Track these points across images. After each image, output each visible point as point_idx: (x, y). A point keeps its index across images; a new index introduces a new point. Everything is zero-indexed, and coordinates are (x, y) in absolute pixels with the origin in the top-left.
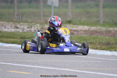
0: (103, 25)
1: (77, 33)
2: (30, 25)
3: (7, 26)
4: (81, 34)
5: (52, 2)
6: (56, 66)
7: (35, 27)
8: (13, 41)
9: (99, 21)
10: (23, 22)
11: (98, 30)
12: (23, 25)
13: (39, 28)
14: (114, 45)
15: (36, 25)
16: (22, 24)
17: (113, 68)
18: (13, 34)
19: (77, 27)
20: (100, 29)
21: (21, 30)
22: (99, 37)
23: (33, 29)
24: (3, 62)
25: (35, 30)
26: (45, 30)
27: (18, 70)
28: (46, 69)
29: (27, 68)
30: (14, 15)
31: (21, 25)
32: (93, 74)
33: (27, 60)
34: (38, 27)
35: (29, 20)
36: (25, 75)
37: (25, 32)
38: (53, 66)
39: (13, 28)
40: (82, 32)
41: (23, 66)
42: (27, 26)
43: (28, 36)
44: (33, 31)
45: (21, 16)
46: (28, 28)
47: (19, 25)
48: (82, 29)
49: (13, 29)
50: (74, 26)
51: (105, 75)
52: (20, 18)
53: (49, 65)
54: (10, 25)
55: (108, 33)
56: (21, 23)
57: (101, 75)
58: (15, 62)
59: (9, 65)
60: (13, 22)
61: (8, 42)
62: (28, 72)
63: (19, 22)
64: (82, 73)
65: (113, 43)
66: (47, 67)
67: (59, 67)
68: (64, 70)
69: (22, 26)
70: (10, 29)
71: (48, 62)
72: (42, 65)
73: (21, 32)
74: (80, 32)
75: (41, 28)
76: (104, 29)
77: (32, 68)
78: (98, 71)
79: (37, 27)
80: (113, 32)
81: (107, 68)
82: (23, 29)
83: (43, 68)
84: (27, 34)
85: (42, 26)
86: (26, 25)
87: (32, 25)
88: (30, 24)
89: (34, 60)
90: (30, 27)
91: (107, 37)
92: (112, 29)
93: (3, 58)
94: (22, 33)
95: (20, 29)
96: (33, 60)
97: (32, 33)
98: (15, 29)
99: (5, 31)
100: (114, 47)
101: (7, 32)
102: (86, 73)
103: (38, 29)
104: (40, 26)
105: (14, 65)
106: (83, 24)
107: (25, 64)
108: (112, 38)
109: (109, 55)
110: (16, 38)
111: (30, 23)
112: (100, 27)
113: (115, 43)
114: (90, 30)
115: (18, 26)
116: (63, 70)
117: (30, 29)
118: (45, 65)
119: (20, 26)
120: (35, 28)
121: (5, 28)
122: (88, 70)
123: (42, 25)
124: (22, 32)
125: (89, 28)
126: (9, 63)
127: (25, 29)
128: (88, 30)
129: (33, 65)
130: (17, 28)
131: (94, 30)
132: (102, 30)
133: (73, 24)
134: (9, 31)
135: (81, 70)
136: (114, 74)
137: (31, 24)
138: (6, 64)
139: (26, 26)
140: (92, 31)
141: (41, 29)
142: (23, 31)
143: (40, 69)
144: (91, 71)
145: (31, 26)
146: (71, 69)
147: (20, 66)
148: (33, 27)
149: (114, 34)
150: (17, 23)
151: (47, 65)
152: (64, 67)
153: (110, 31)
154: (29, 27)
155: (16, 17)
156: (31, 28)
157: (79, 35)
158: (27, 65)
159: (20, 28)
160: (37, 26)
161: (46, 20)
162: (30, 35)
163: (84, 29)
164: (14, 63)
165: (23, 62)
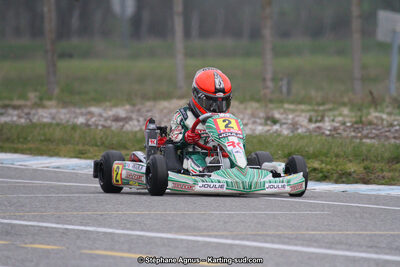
2: (316, 111)
5: (394, 32)
7: (335, 116)
10: (292, 103)
12: (293, 111)
13: (347, 119)
15: (336, 113)
16: (292, 107)
18: (260, 141)
21: (288, 128)
23: (327, 125)
24: (227, 238)
25: (335, 129)
26: (369, 127)
28: (375, 260)
30: (264, 80)
31: (286, 112)
33: (307, 230)
34: (344, 116)
35: (313, 93)
37: (299, 134)
39: (258, 121)
41: (296, 251)
42: (308, 115)
43: (311, 150)
44: (328, 133)
45: (285, 82)
46: (310, 120)
47: (282, 111)
49: (261, 124)
52: (284, 89)
53: (384, 245)
54: (249, 111)
56: (286, 106)
58: (269, 239)
59: (248, 247)
60: (258, 101)
63: (282, 102)
66: (376, 253)
69: (290, 116)
70: (250, 126)
71: (381, 235)
72: (361, 246)
73: (287, 137)
75: (354, 120)
79: (340, 119)
82: (294, 126)
83: (362, 258)
84: (306, 141)
85: (359, 114)
86: (303, 111)
87: (324, 111)
88: (316, 108)
89: (334, 231)
90: (319, 118)
93: (225, 223)
94: (291, 139)
95: (285, 124)
96: (330, 230)
97: (324, 138)
98: (266, 124)
103: (344, 124)
104: (353, 114)
105: (267, 248)
107: (302, 245)
111: (319, 104)
115: (277, 116)
117: (318, 124)
118: (371, 247)
119: (284, 116)
120: (333, 121)
123: (359, 110)
124: (291, 135)
126: (248, 240)
127: (302, 126)
129: (330, 248)
130: (275, 122)
137: (321, 108)
138: (237, 245)
139: (303, 114)
141: (356, 126)
142: (292, 132)
145: (320, 114)
147: (285, 251)
148: (326, 119)
150: (271, 106)
154: (314, 119)
155: (270, 84)
156: (320, 121)
158: (309, 246)
159: (284, 121)
160: (341, 115)
161: (371, 93)
162: (318, 146)
164: (266, 242)
165: (296, 238)
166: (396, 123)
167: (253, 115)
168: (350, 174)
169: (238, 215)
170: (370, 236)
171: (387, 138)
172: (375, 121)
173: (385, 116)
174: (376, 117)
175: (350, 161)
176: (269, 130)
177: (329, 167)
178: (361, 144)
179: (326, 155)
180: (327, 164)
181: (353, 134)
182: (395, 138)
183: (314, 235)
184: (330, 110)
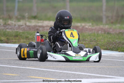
1: (43, 29)
6: (20, 64)
13: (2, 23)
17: (80, 66)
19: (43, 22)
28: (9, 67)
32: (59, 72)
38: (17, 64)
51: (72, 73)
53: (12, 63)
57: (67, 73)
64: (48, 71)
66: (10, 65)
67: (24, 65)
68: (29, 69)
72: (5, 63)
74: (45, 28)
78: (65, 69)
80: (81, 27)
81: (74, 66)
83: (6, 67)
92: (79, 24)
102: (52, 71)
113: (82, 39)
116: (27, 69)
122: (53, 68)
123: (6, 20)
133: (39, 20)
136: (81, 72)
141: (4, 25)
143: (3, 67)
144: (57, 69)
146: (36, 68)
149: (82, 30)
151: (10, 63)
152: (29, 66)
157: (44, 31)
161: (9, 15)
166: (17, 25)
168: (2, 40)
171: (14, 29)
172: (10, 24)
173: (13, 22)
175: (2, 36)
178: (6, 31)
181: (3, 28)
182: (16, 29)
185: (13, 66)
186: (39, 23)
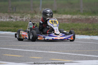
0: (83, 14)
1: (62, 21)
2: (22, 15)
3: (3, 17)
4: (65, 22)
6: (43, 49)
8: (8, 29)
9: (80, 11)
11: (79, 18)
13: (29, 17)
14: (92, 31)
15: (27, 16)
17: (91, 50)
18: (8, 23)
19: (62, 16)
20: (80, 17)
22: (80, 24)
23: (24, 19)
25: (26, 20)
26: (35, 19)
27: (11, 54)
29: (20, 51)
30: (8, 8)
31: (14, 15)
32: (74, 55)
35: (21, 11)
36: (18, 57)
37: (17, 21)
38: (41, 50)
39: (7, 18)
40: (66, 20)
41: (16, 50)
43: (20, 25)
44: (24, 21)
45: (14, 8)
46: (20, 18)
48: (66, 18)
49: (8, 19)
50: (59, 15)
51: (84, 56)
52: (14, 10)
53: (38, 48)
54: (5, 15)
55: (87, 20)
56: (15, 14)
57: (81, 56)
58: (9, 47)
59: (4, 49)
60: (7, 13)
61: (4, 30)
62: (20, 55)
63: (13, 13)
65: (91, 29)
67: (46, 50)
68: (50, 53)
69: (15, 17)
70: (5, 19)
71: (37, 46)
72: (32, 49)
74: (64, 20)
75: (31, 17)
76: (84, 17)
77: (23, 51)
78: (79, 53)
79: (27, 17)
80: (92, 19)
81: (86, 50)
82: (16, 19)
86: (18, 15)
89: (25, 45)
90: (22, 17)
91: (86, 24)
92: (90, 17)
94: (15, 22)
95: (14, 18)
99: (1, 21)
100: (92, 32)
101: (3, 21)
102: (68, 55)
103: (28, 18)
105: (9, 50)
106: (67, 13)
107: (18, 49)
108: (90, 25)
109: (88, 39)
110: (10, 27)
111: (22, 13)
112: (80, 16)
113: (93, 28)
114: (73, 18)
115: (12, 16)
116: (49, 53)
118: (35, 49)
120: (26, 18)
121: (1, 18)
122: (70, 52)
123: (32, 15)
124: (15, 21)
125: (71, 17)
127: (18, 19)
128: (71, 18)
129: (24, 49)
130: (11, 18)
131: (76, 18)
132: (82, 18)
133: (58, 14)
134: (5, 20)
135: (65, 52)
136: (92, 55)
137: (23, 14)
138: (2, 49)
139: (19, 16)
140: (74, 19)
141: (31, 19)
143: (30, 52)
144: (73, 53)
146: (56, 52)
148: (24, 17)
149: (93, 21)
150: (11, 14)
151: (36, 49)
152: (50, 50)
153: (89, 19)
154: (21, 17)
155: (10, 9)
156: (23, 18)
157: (63, 22)
160: (28, 16)
161: (35, 11)
162: (22, 24)
163: (67, 18)
165: (16, 47)
167: (6, 16)
169: (2, 41)
170: (34, 46)
172: (36, 18)
173: (38, 16)
174: (36, 17)
176: (10, 20)
177: (25, 29)
179: (24, 26)
180: (24, 28)
183: (20, 46)
184: (25, 15)
185: (38, 50)
186: (59, 16)
